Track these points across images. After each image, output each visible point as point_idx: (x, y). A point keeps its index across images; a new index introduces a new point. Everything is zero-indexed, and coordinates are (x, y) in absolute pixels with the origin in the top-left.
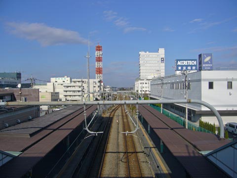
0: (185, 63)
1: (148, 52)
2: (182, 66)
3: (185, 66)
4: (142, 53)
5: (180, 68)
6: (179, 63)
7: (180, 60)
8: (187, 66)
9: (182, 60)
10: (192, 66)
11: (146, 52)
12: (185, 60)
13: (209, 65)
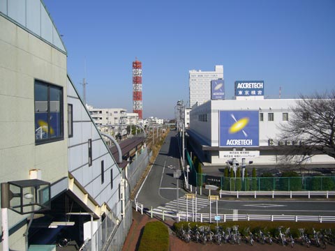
0: (248, 86)
1: (200, 71)
2: (244, 90)
3: (247, 89)
4: (192, 72)
5: (240, 93)
6: (240, 86)
7: (241, 82)
8: (250, 90)
9: (244, 82)
10: (257, 90)
11: (198, 71)
12: (248, 82)
13: (221, 94)
